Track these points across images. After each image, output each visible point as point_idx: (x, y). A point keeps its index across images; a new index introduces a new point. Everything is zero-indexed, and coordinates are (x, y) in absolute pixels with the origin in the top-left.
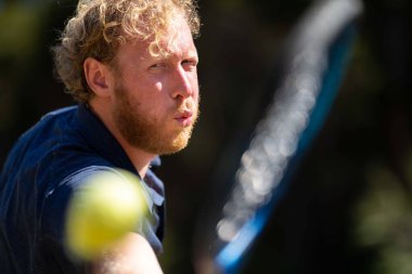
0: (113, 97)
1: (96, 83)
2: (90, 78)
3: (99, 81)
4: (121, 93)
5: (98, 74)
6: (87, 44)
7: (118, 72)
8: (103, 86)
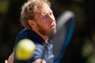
0: (37, 27)
1: (32, 25)
2: (30, 24)
3: (32, 24)
4: (38, 26)
5: (32, 23)
6: (27, 17)
7: (36, 21)
8: (34, 25)
